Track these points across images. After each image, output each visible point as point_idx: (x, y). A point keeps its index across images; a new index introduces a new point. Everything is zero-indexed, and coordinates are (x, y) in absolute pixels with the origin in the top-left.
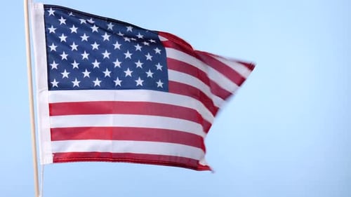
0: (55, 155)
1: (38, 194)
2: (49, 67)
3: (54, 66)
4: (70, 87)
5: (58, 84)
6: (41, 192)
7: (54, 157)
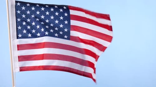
0: (21, 68)
1: (14, 85)
2: (17, 28)
3: (20, 28)
4: (27, 37)
5: (21, 36)
6: (15, 85)
7: (20, 69)
